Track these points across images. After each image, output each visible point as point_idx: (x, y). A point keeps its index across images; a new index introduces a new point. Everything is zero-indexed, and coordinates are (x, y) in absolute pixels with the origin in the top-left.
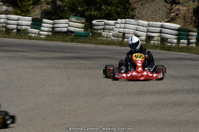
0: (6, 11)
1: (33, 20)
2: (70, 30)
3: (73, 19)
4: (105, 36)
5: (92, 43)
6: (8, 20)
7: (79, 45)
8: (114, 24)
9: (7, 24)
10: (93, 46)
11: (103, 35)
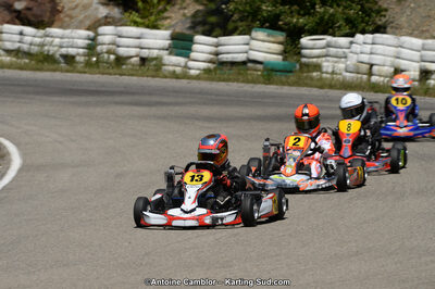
0: (106, 17)
1: (174, 37)
2: (252, 57)
3: (260, 34)
4: (330, 70)
5: (311, 86)
6: (120, 37)
7: (286, 90)
8: (348, 45)
9: (118, 46)
10: (315, 91)
11: (324, 70)
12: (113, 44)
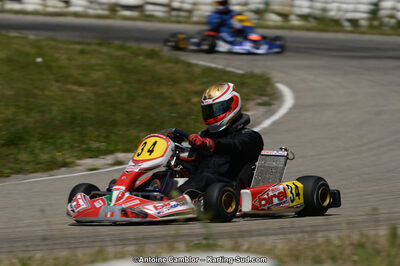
12: (394, 9)
